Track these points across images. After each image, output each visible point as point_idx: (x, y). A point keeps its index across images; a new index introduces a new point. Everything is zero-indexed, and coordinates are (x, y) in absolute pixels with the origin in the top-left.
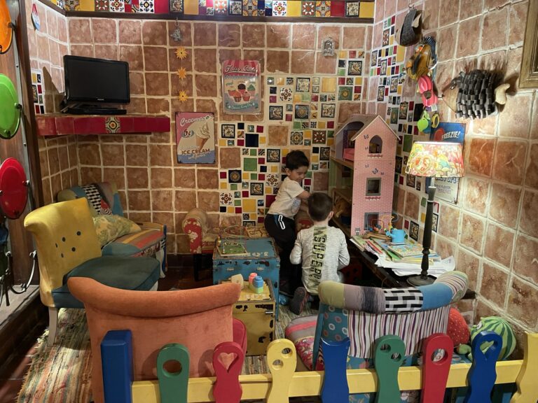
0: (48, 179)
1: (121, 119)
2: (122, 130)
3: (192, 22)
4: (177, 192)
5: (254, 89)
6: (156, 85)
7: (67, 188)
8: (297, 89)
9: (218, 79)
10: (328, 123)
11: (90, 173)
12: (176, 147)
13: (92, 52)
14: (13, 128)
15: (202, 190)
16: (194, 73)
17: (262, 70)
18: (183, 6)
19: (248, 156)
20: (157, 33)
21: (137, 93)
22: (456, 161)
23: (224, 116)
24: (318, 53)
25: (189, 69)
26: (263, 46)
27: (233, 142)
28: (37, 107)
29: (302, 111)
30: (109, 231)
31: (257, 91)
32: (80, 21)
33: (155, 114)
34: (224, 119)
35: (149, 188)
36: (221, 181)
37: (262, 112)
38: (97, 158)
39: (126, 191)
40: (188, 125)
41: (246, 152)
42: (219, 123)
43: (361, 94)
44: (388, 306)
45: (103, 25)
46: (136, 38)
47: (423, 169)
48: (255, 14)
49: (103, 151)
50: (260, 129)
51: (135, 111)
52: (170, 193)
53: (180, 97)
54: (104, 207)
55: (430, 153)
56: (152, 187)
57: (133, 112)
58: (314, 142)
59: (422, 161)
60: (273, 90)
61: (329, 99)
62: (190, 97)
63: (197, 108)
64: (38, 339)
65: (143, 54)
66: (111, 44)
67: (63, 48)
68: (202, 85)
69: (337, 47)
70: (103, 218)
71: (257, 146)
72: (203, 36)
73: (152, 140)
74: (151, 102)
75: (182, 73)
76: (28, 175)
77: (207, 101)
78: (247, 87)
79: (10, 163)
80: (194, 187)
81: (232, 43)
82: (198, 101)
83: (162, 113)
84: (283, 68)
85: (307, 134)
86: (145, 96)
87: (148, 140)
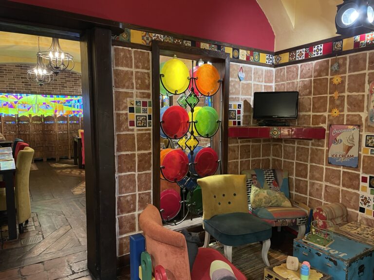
4: (326, 186)
6: (319, 105)
9: (366, 98)
11: (276, 163)
12: (328, 151)
14: (212, 132)
15: (345, 189)
21: (306, 111)
23: (369, 128)
25: (343, 91)
28: (235, 122)
33: (316, 126)
34: (368, 131)
35: (308, 179)
39: (294, 178)
40: (339, 134)
42: (364, 134)
45: (292, 69)
49: (284, 149)
51: (304, 124)
52: (321, 186)
53: (334, 113)
54: (274, 185)
56: (310, 179)
57: (302, 124)
62: (342, 113)
63: (347, 121)
65: (313, 84)
66: (295, 81)
67: (269, 87)
68: (351, 103)
72: (356, 65)
73: (313, 144)
74: (315, 117)
75: (336, 95)
76: (220, 157)
77: (355, 115)
80: (339, 185)
82: (348, 115)
83: (321, 125)
86: (311, 113)
87: (310, 144)
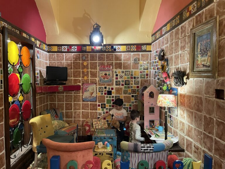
0: (38, 107)
1: (64, 86)
2: (64, 90)
3: (89, 54)
4: (82, 112)
5: (110, 75)
6: (76, 74)
7: (44, 110)
8: (125, 75)
9: (98, 72)
10: (137, 86)
11: (52, 105)
12: (82, 95)
13: (56, 64)
14: (28, 90)
15: (91, 111)
16: (89, 70)
17: (113, 69)
18: (86, 49)
19: (108, 98)
20: (77, 57)
21: (70, 77)
22: (172, 101)
23: (99, 84)
24: (132, 63)
25: (88, 69)
26: (113, 61)
27: (103, 93)
28: (37, 83)
29: (127, 82)
30: (57, 126)
31: (111, 75)
32: (53, 54)
33: (76, 84)
34: (100, 86)
35: (73, 110)
36: (98, 107)
37: (113, 83)
38: (55, 100)
39: (64, 111)
40: (87, 88)
41: (107, 97)
42: (98, 87)
43: (149, 76)
44: (142, 150)
45: (60, 55)
46: (71, 59)
47: (161, 104)
48: (110, 50)
49: (57, 97)
50: (112, 89)
51: (69, 83)
52: (80, 112)
53: (85, 78)
54: (56, 117)
55: (163, 99)
56: (74, 110)
57: (68, 84)
58: (132, 93)
59: (161, 101)
60: (117, 75)
61: (137, 78)
62: (88, 78)
63: (90, 82)
64: (30, 165)
65: (73, 64)
66: (62, 61)
67: (46, 63)
68: (92, 74)
69: (139, 61)
70: (56, 121)
71: (111, 95)
72: (93, 58)
73: (74, 93)
74: (75, 80)
75: (85, 70)
76: (32, 106)
77: (94, 79)
78: (107, 75)
79: (27, 102)
80: (88, 110)
81: (103, 60)
82: (91, 79)
83: (78, 84)
84: (120, 68)
85: (129, 90)
86: (73, 78)
87: (73, 93)
